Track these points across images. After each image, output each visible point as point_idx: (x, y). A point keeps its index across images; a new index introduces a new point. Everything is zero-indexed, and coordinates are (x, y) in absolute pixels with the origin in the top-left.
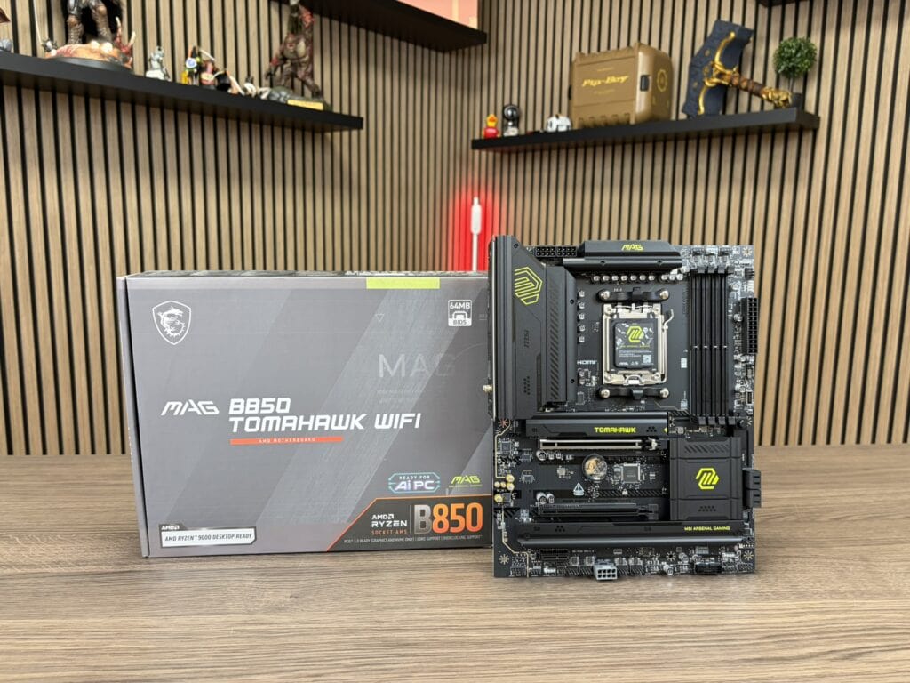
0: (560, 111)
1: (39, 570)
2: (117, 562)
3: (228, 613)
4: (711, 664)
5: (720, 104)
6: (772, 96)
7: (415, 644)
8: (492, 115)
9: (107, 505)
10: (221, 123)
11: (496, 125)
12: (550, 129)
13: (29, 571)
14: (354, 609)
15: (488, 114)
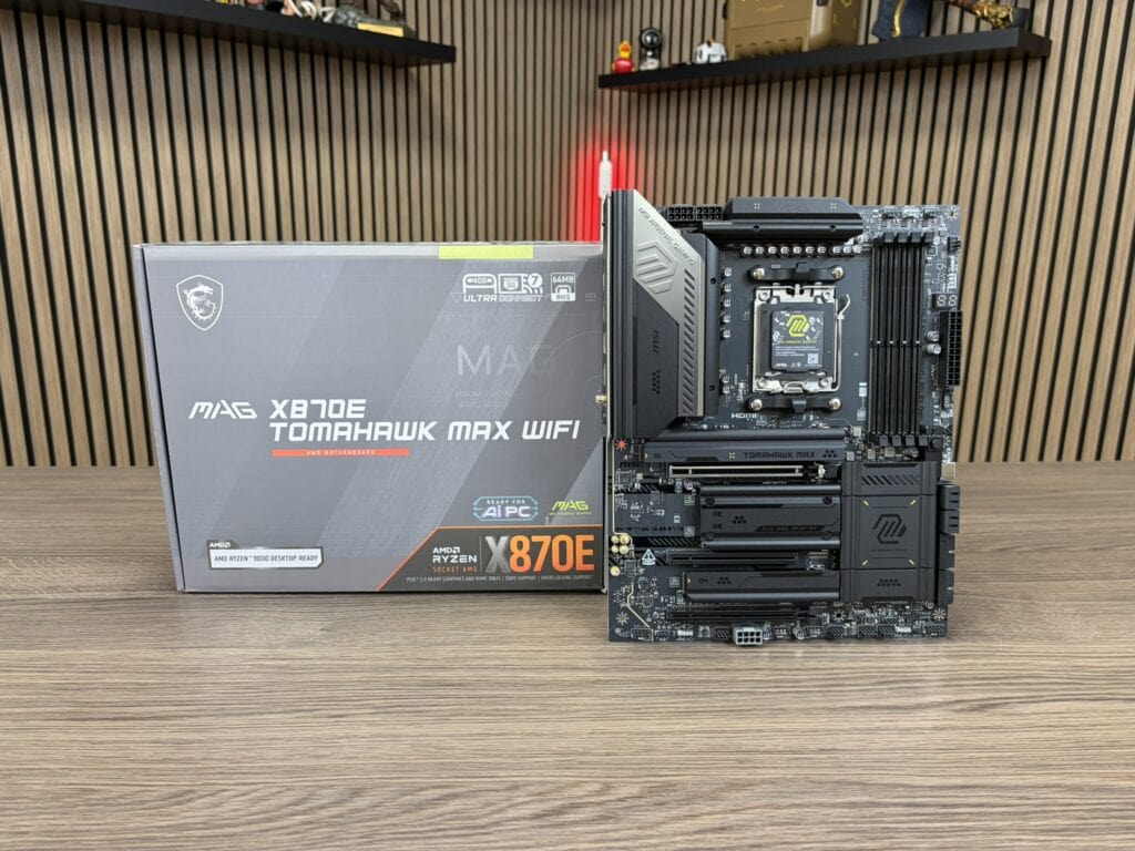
0: (714, 37)
1: (32, 596)
2: (124, 587)
3: (247, 647)
4: (808, 712)
5: (923, 25)
6: (988, 12)
7: (460, 685)
8: (626, 43)
9: (121, 524)
10: (274, 54)
11: (631, 56)
12: (699, 61)
13: (20, 596)
14: (394, 645)
15: (622, 40)
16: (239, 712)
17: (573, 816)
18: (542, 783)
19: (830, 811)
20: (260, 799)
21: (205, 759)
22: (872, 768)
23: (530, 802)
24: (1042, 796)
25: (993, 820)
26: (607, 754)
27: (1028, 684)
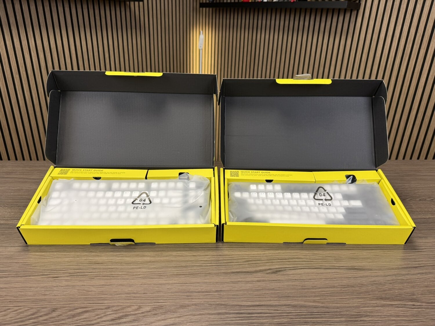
16: (22, 275)
17: (125, 320)
18: (118, 306)
19: (211, 316)
20: (21, 313)
21: (6, 296)
22: (231, 298)
23: (112, 314)
24: (282, 309)
25: (263, 319)
26: (144, 293)
27: (295, 261)
